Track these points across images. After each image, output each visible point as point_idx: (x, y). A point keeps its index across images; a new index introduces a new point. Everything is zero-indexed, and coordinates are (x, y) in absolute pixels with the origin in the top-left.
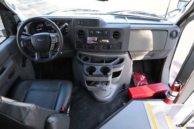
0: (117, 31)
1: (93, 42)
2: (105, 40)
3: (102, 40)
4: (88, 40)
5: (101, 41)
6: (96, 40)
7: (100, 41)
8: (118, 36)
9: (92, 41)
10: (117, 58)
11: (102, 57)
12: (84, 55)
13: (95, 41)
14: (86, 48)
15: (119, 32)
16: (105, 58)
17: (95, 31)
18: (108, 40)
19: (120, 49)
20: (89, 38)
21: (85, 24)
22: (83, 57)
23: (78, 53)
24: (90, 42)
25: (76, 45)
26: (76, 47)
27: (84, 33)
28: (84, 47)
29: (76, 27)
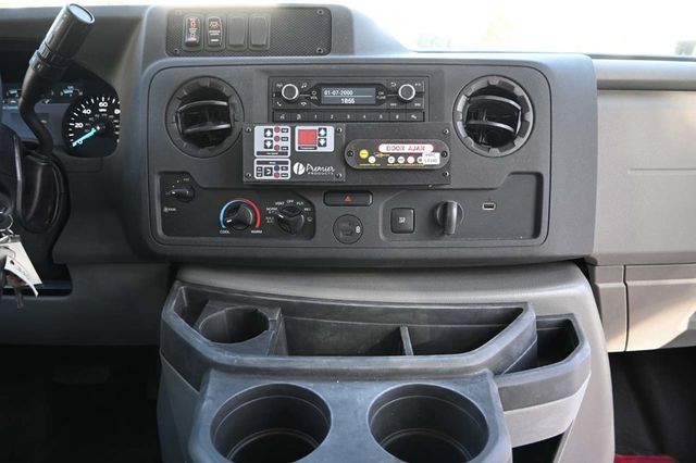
0: (495, 82)
1: (300, 169)
2: (407, 148)
3: (383, 148)
4: (258, 147)
5: (373, 151)
6: (330, 148)
7: (364, 154)
8: (511, 116)
9: (296, 158)
10: (511, 315)
11: (387, 312)
12: (224, 296)
13: (321, 159)
14: (239, 225)
15: (518, 91)
16: (411, 314)
17: (319, 88)
18: (429, 148)
19: (536, 232)
20: (266, 130)
21: (242, 43)
22: (216, 310)
23: (183, 283)
24: (274, 172)
25: (163, 213)
26: (160, 232)
27: (225, 103)
28: (225, 224)
29: (164, 60)
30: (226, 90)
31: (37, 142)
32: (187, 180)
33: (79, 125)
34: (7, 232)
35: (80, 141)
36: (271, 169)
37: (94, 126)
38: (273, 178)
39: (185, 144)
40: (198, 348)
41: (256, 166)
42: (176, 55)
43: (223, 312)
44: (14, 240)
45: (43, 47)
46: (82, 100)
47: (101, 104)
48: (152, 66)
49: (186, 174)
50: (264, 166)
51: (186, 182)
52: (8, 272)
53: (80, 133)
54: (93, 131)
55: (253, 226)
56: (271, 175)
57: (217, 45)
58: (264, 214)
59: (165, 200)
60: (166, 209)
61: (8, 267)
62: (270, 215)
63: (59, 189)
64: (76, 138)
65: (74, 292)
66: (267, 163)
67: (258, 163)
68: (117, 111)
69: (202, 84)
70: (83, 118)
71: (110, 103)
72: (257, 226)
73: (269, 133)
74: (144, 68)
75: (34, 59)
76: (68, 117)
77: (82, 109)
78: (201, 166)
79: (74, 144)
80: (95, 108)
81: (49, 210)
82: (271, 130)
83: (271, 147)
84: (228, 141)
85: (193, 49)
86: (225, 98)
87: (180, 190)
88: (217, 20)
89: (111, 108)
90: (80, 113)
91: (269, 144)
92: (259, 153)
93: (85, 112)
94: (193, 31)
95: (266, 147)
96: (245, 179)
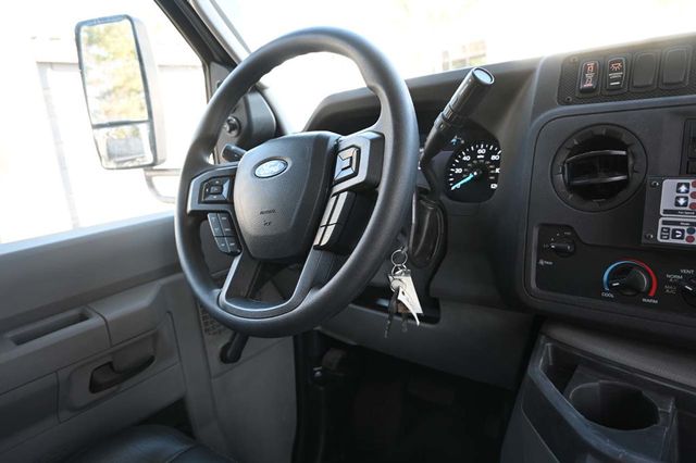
4: (666, 202)
12: (598, 366)
14: (628, 290)
20: (679, 185)
21: (650, 83)
22: (588, 381)
23: (550, 339)
24: (686, 235)
25: (538, 265)
26: (533, 285)
27: (624, 153)
28: (610, 286)
29: (556, 110)
30: (625, 138)
31: (429, 189)
32: (569, 233)
33: (459, 171)
34: (402, 268)
35: (458, 185)
36: (683, 231)
37: (472, 171)
38: (684, 242)
39: (571, 196)
40: (573, 424)
41: (660, 226)
42: (568, 104)
43: (597, 384)
44: (406, 274)
45: (447, 109)
46: (463, 148)
47: (480, 151)
48: (542, 116)
49: (569, 228)
50: (672, 227)
51: (567, 236)
52: (400, 302)
53: (459, 178)
54: (471, 176)
55: (646, 295)
56: (681, 238)
57: (617, 88)
58: (663, 282)
59: (542, 253)
60: (542, 262)
61: (400, 297)
62: (670, 284)
63: (441, 230)
64: (455, 183)
65: (441, 321)
66: (678, 223)
67: (664, 223)
68: (494, 158)
69: (597, 133)
70: (463, 164)
71: (488, 149)
72: (651, 295)
73: (683, 188)
74: (533, 118)
75: (438, 120)
76: (450, 164)
77: (463, 156)
78: (587, 220)
79: (453, 188)
80: (474, 155)
81: (431, 247)
82: (687, 185)
83: (685, 205)
84: (623, 195)
85: (588, 95)
86: (623, 147)
87: (561, 245)
88: (621, 61)
89: (488, 155)
90: (460, 160)
91: (682, 201)
92: (666, 211)
93: (465, 158)
94: (589, 76)
95: (677, 204)
96: (644, 240)
